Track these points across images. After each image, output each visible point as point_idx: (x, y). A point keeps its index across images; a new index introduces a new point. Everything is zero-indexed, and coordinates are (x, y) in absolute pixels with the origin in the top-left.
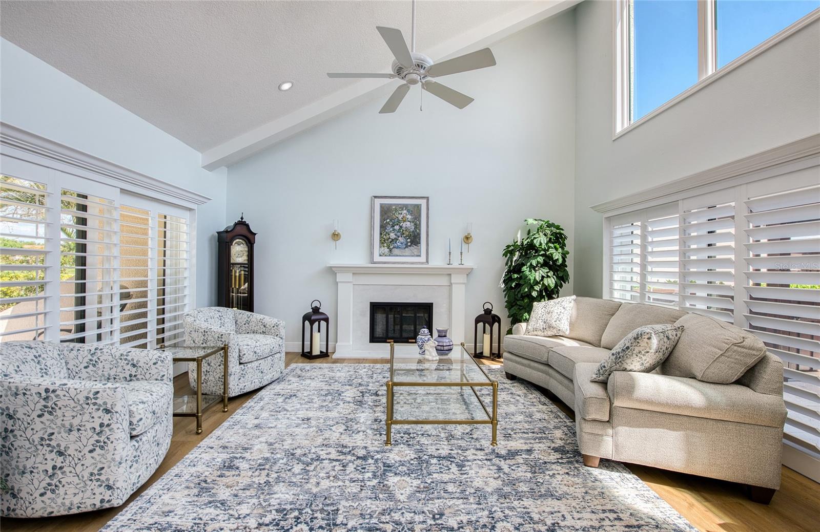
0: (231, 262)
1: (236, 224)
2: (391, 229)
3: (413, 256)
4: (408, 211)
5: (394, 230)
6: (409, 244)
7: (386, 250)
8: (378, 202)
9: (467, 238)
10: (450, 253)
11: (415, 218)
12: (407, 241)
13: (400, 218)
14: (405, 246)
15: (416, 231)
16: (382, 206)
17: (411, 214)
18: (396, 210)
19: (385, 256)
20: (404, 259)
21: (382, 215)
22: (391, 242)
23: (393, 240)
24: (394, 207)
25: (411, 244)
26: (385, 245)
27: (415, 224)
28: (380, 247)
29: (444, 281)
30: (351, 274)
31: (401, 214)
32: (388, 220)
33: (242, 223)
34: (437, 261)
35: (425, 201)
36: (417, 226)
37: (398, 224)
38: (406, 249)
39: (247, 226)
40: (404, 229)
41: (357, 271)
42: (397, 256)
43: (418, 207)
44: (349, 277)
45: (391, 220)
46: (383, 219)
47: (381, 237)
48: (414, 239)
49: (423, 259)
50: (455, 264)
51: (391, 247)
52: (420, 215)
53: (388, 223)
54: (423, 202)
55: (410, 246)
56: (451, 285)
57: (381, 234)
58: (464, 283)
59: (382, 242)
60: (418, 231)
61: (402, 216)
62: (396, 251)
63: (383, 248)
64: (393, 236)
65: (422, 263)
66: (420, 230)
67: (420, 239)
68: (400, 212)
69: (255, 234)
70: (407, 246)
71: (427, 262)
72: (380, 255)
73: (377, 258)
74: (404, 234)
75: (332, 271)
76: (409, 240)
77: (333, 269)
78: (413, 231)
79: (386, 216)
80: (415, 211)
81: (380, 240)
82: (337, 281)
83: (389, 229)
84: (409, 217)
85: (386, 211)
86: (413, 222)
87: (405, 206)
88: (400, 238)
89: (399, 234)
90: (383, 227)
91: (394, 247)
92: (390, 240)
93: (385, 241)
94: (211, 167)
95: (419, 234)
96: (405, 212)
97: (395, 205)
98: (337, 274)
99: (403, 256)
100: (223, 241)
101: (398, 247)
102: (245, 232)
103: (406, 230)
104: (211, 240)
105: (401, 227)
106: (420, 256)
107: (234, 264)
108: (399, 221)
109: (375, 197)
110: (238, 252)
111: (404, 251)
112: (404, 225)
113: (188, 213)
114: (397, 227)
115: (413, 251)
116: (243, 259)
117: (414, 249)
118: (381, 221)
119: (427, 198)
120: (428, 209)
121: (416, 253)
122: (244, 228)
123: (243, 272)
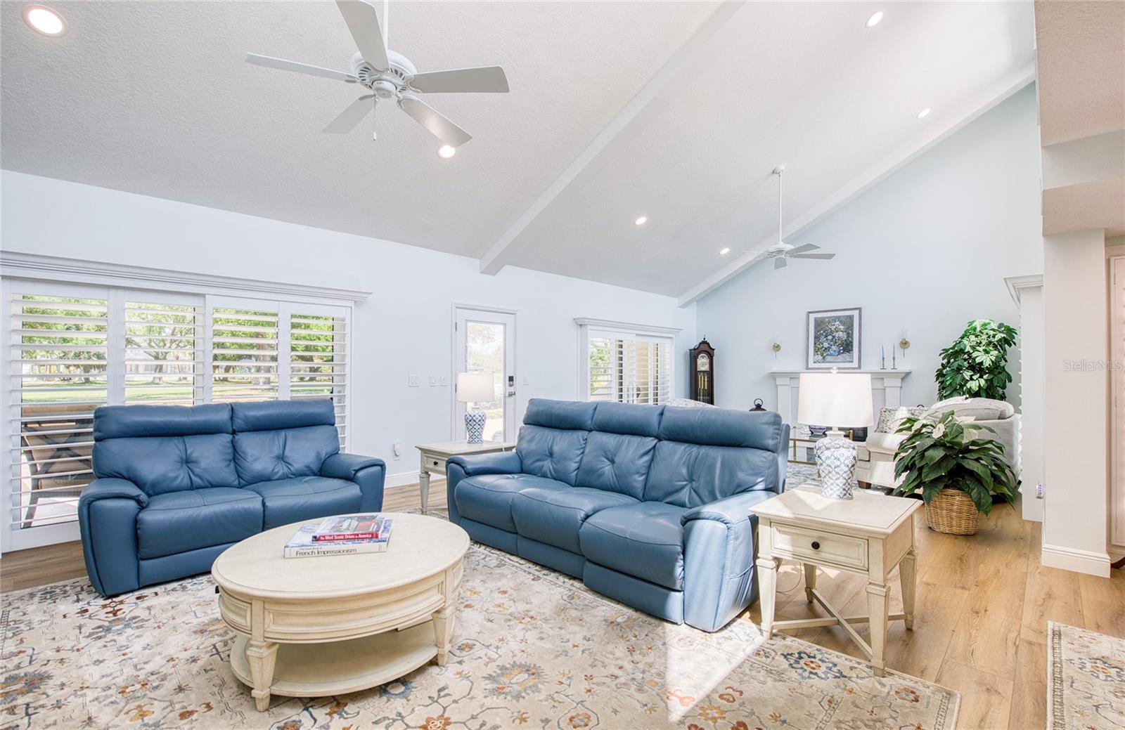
0: (698, 370)
1: (700, 344)
2: (825, 339)
3: (845, 362)
4: (841, 322)
5: (827, 340)
6: (842, 351)
7: (820, 358)
8: (812, 317)
9: (904, 344)
10: (883, 359)
11: (848, 328)
12: (839, 349)
13: (833, 329)
14: (837, 354)
16: (816, 320)
17: (844, 325)
18: (829, 322)
19: (819, 362)
20: (837, 365)
21: (816, 328)
22: (824, 350)
23: (826, 349)
24: (827, 320)
25: (844, 352)
26: (819, 353)
27: (848, 333)
28: (815, 355)
29: (878, 385)
30: (788, 379)
31: (834, 325)
32: (822, 332)
33: (704, 343)
34: (871, 366)
35: (858, 311)
36: (850, 335)
37: (831, 335)
38: (839, 356)
39: (708, 344)
40: (837, 338)
41: (793, 376)
42: (830, 362)
43: (851, 318)
44: (786, 381)
45: (824, 332)
46: (817, 331)
47: (815, 347)
48: (847, 347)
49: (855, 364)
50: (889, 368)
51: (825, 355)
52: (852, 325)
53: (822, 334)
54: (855, 313)
56: (885, 389)
57: (815, 344)
58: (899, 387)
59: (816, 351)
60: (850, 339)
61: (835, 327)
62: (829, 358)
63: (817, 356)
64: (826, 345)
65: (854, 368)
66: (852, 339)
67: (852, 347)
69: (714, 350)
70: (839, 354)
71: (860, 367)
72: (814, 362)
73: (811, 364)
74: (836, 343)
75: (774, 376)
76: (841, 348)
77: (774, 374)
78: (846, 340)
79: (819, 328)
80: (848, 323)
81: (815, 349)
82: (777, 383)
83: (823, 339)
84: (842, 327)
85: (819, 324)
86: (845, 332)
87: (838, 318)
88: (833, 347)
89: (832, 343)
90: (817, 338)
91: (827, 355)
93: (818, 349)
94: (684, 306)
95: (852, 342)
96: (838, 323)
97: (828, 317)
98: (777, 379)
99: (836, 362)
100: (694, 355)
101: (831, 355)
102: (705, 347)
103: (839, 340)
104: (685, 354)
105: (834, 337)
106: (852, 362)
107: (700, 372)
108: (832, 332)
109: (810, 312)
110: (703, 364)
111: (836, 358)
112: (837, 335)
113: (669, 340)
114: (830, 337)
115: (846, 358)
116: (706, 368)
117: (846, 355)
118: (815, 333)
119: (860, 309)
120: (860, 319)
121: (848, 360)
122: (706, 345)
123: (706, 377)
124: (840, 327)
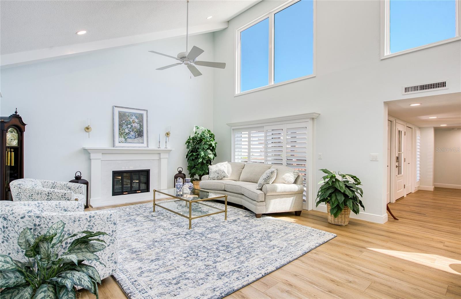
1: (9, 117)
2: (126, 127)
3: (139, 143)
4: (136, 117)
5: (128, 127)
6: (137, 136)
7: (123, 139)
8: (117, 110)
9: (168, 134)
10: (159, 142)
11: (140, 122)
12: (135, 134)
13: (131, 121)
14: (134, 137)
15: (141, 129)
16: (120, 112)
17: (138, 119)
18: (129, 116)
19: (123, 143)
20: (134, 145)
21: (119, 118)
22: (126, 134)
23: (127, 133)
24: (127, 114)
25: (138, 136)
26: (122, 136)
27: (140, 125)
28: (119, 137)
29: (156, 157)
30: (101, 154)
31: (132, 118)
32: (124, 122)
33: (16, 116)
34: (153, 146)
36: (141, 126)
37: (130, 124)
38: (135, 139)
39: (20, 118)
40: (133, 127)
41: (104, 152)
42: (130, 143)
43: (142, 115)
44: (99, 156)
45: (126, 122)
47: (120, 131)
48: (140, 134)
49: (145, 145)
50: (163, 147)
51: (126, 137)
52: (143, 120)
54: (144, 113)
55: (137, 137)
56: (160, 159)
57: (119, 129)
58: (167, 158)
59: (121, 134)
60: (142, 129)
61: (132, 119)
62: (129, 140)
63: (121, 138)
64: (127, 131)
65: (145, 147)
66: (143, 128)
67: (143, 134)
68: (131, 117)
69: (25, 125)
70: (135, 138)
71: (148, 146)
72: (119, 142)
73: (117, 144)
74: (133, 130)
76: (137, 134)
77: (89, 151)
78: (139, 129)
79: (122, 119)
80: (140, 118)
81: (119, 133)
82: (90, 158)
83: (124, 126)
84: (137, 120)
85: (122, 116)
86: (139, 124)
87: (135, 114)
88: (131, 133)
89: (131, 130)
90: (120, 125)
91: (128, 138)
92: (125, 133)
93: (122, 134)
95: (142, 131)
96: (134, 117)
97: (128, 112)
98: (91, 154)
99: (134, 143)
101: (130, 138)
102: (17, 123)
103: (135, 128)
105: (132, 126)
106: (143, 143)
107: (7, 147)
109: (115, 106)
110: (11, 138)
111: (134, 140)
112: (134, 125)
114: (129, 126)
115: (139, 140)
116: (15, 143)
117: (139, 138)
118: (119, 122)
119: (147, 110)
120: (147, 117)
121: (141, 142)
122: (17, 120)
123: (13, 153)
124: (136, 120)
